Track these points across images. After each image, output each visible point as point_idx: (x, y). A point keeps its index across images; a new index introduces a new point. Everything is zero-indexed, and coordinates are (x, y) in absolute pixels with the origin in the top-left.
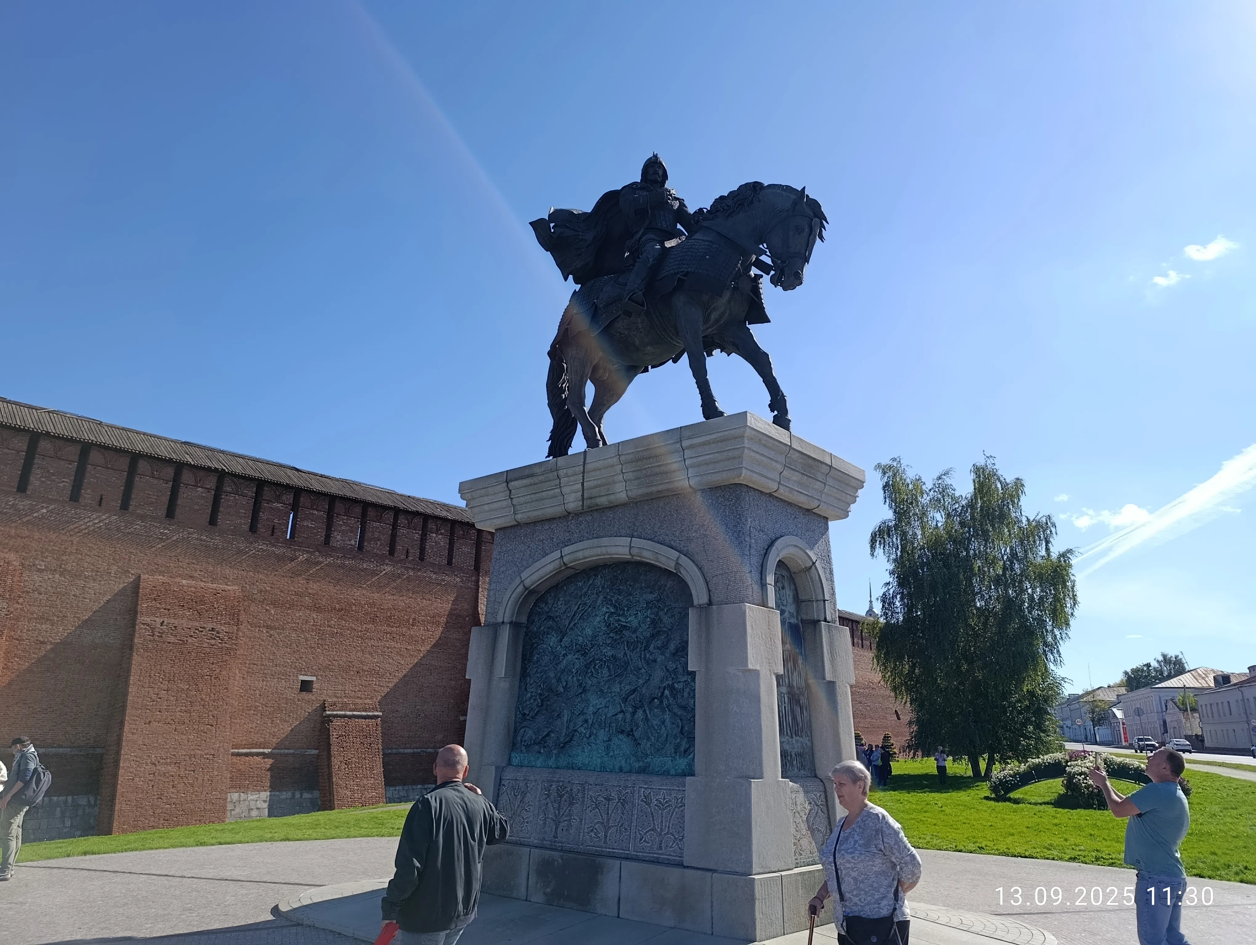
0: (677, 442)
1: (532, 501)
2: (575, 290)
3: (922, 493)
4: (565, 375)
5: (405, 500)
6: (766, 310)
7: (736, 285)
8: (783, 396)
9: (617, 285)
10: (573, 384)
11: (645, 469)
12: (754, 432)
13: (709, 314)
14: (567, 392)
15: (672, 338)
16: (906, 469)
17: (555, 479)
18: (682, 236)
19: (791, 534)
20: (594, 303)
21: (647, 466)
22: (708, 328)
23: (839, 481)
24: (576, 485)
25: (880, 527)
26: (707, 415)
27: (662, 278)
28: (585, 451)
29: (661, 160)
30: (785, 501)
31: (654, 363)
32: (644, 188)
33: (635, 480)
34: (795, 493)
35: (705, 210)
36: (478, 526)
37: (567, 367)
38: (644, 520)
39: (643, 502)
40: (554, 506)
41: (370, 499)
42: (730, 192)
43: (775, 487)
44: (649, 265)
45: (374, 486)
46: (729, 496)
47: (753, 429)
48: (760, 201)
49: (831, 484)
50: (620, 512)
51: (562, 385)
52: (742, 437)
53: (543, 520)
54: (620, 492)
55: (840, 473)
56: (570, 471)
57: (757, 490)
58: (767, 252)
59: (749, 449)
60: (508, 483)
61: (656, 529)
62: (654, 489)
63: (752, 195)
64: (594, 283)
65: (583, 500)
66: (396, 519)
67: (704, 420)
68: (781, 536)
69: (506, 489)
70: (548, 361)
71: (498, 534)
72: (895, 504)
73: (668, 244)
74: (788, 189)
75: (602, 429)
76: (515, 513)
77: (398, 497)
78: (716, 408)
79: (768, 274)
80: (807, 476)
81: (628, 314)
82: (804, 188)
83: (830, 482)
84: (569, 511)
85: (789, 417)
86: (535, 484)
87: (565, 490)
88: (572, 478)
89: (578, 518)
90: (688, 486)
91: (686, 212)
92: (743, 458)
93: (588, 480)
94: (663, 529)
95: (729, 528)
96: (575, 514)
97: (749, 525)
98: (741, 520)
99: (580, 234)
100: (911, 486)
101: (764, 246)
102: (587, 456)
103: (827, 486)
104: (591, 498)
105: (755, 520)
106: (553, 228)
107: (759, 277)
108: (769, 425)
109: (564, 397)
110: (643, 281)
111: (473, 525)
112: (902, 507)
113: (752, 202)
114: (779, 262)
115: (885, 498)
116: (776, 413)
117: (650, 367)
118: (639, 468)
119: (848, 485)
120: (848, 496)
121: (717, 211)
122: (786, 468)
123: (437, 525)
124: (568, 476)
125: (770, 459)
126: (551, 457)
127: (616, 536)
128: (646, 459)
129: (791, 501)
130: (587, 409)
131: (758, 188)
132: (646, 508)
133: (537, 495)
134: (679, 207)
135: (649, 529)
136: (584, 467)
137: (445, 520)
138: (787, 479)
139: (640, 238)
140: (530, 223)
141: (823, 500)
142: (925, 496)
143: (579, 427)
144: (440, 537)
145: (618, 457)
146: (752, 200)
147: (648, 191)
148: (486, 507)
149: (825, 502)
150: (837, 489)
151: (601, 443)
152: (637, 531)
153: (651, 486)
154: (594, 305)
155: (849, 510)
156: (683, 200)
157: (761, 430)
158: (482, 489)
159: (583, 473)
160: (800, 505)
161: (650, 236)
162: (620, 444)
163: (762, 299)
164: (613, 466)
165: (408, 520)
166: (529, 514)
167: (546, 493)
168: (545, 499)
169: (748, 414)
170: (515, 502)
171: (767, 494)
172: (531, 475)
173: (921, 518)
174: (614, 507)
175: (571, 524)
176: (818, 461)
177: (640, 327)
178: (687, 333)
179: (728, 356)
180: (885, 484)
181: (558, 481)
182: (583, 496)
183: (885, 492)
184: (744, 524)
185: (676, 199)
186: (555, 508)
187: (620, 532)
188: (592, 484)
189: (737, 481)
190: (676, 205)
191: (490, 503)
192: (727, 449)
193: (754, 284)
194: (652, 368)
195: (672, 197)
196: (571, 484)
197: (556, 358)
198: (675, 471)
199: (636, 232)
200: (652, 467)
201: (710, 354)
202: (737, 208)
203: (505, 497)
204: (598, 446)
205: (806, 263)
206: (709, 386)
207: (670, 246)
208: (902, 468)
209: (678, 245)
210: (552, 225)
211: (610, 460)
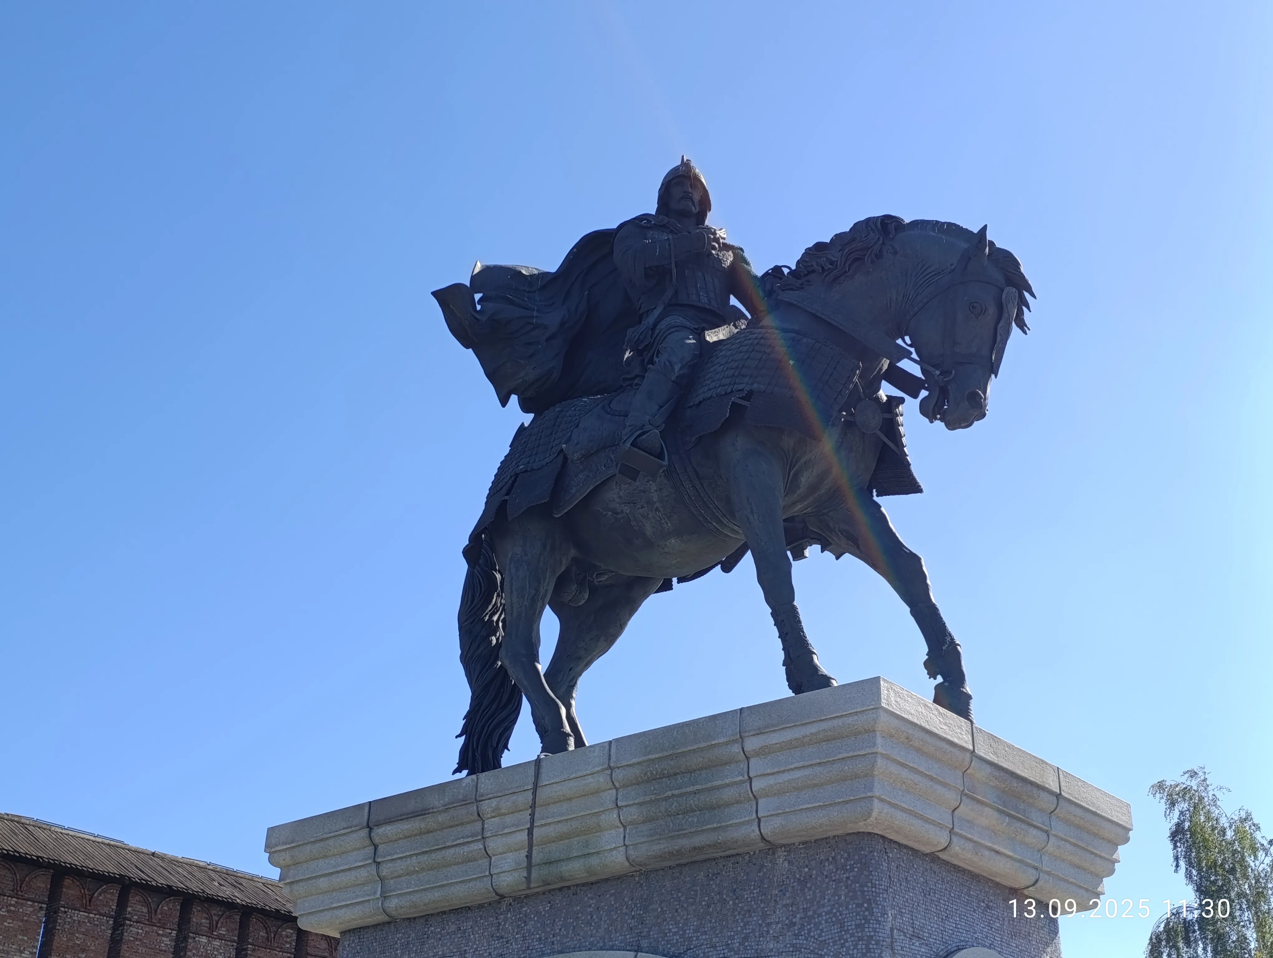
0: (735, 741)
1: (423, 869)
2: (523, 424)
3: (1254, 850)
4: (498, 595)
5: (145, 863)
6: (913, 468)
7: (851, 419)
8: (953, 645)
9: (609, 416)
10: (515, 615)
11: (666, 799)
12: (895, 722)
13: (796, 475)
14: (501, 633)
15: (720, 522)
16: (1219, 794)
17: (474, 821)
18: (739, 319)
19: (978, 943)
20: (562, 450)
21: (669, 793)
22: (794, 503)
23: (1078, 827)
24: (518, 834)
25: (1167, 924)
26: (796, 685)
27: (700, 402)
28: (538, 761)
29: (697, 171)
30: (964, 871)
31: (684, 573)
32: (664, 226)
33: (644, 822)
34: (987, 853)
35: (786, 271)
36: (303, 924)
37: (503, 579)
38: (663, 912)
39: (661, 872)
40: (471, 880)
41: (69, 859)
42: (836, 235)
43: (943, 841)
44: (673, 378)
45: (79, 831)
46: (847, 859)
47: (892, 714)
48: (895, 253)
49: (1060, 834)
50: (611, 895)
51: (491, 616)
52: (871, 731)
53: (444, 913)
54: (611, 850)
55: (1078, 810)
56: (505, 804)
57: (906, 847)
58: (911, 353)
59: (887, 757)
60: (371, 830)
61: (689, 933)
62: (685, 843)
63: (881, 242)
64: (561, 411)
65: (529, 867)
66: (122, 903)
67: (790, 694)
68: (959, 949)
69: (368, 842)
70: (463, 567)
71: (346, 943)
72: (1200, 870)
73: (712, 337)
74: (953, 229)
75: (574, 710)
76: (384, 897)
77: (129, 856)
78: (815, 668)
79: (915, 396)
80: (1009, 815)
81: (631, 473)
82: (985, 227)
83: (1058, 828)
84: (500, 892)
85: (968, 688)
86: (429, 832)
87: (492, 844)
88: (509, 819)
89: (522, 907)
90: (759, 838)
91: (749, 272)
92: (873, 776)
93: (543, 822)
94: (705, 933)
95: (847, 931)
96: (515, 899)
97: (890, 925)
98: (872, 914)
99: (535, 314)
100: (1230, 834)
101: (904, 342)
102: (543, 771)
103: (1052, 839)
104: (549, 863)
105: (901, 914)
106: (480, 301)
107: (894, 402)
108: (926, 706)
109: (494, 642)
110: (661, 407)
111: (290, 919)
112: (1213, 878)
113: (879, 255)
114: (938, 372)
115: (1177, 859)
116: (940, 679)
117: (675, 580)
118: (653, 797)
119: (1096, 835)
120: (1098, 860)
121: (809, 273)
122: (964, 798)
123: (210, 918)
124: (500, 815)
125: (931, 778)
126: (465, 772)
127: (601, 949)
128: (669, 776)
129: (977, 871)
130: (542, 667)
131: (892, 227)
132: (668, 884)
133: (433, 856)
134: (733, 263)
135: (675, 934)
136: (534, 794)
137: (229, 905)
138: (968, 821)
139: (656, 324)
140: (434, 294)
141: (1045, 868)
142: (1261, 854)
143: (526, 707)
144: (217, 943)
145: (609, 772)
146: (880, 251)
147: (672, 232)
148: (323, 883)
149: (1048, 873)
150: (1075, 845)
151: (572, 741)
152: (648, 936)
153: (678, 837)
154: (561, 456)
155: (1099, 889)
156: (742, 249)
157: (910, 718)
158: (314, 842)
159: (533, 806)
160: (998, 880)
161: (676, 319)
162: (613, 746)
163: (903, 446)
164: (596, 792)
165: (148, 905)
166: (415, 898)
167: (452, 851)
168: (449, 865)
169: (882, 683)
170: (385, 871)
171: (926, 855)
172: (422, 813)
173: (1254, 903)
174: (598, 882)
175: (506, 920)
176: (1032, 783)
177: (655, 500)
178: (752, 512)
179: (837, 558)
180: (1174, 828)
181: (478, 826)
182: (529, 857)
183: (1175, 847)
184: (879, 923)
185: (727, 247)
186: (470, 885)
187: (611, 940)
188: (552, 831)
189: (862, 827)
190: (728, 258)
191: (332, 874)
192: (840, 756)
193: (887, 416)
194: (680, 581)
195: (719, 243)
196: (505, 831)
197: (481, 561)
198: (728, 805)
199: (648, 311)
200: (680, 795)
201: (799, 555)
202: (850, 266)
203: (366, 859)
204: (563, 747)
205: (993, 376)
206: (800, 622)
207: (715, 339)
208: (1211, 793)
209: (731, 339)
210: (477, 296)
211: (590, 779)
